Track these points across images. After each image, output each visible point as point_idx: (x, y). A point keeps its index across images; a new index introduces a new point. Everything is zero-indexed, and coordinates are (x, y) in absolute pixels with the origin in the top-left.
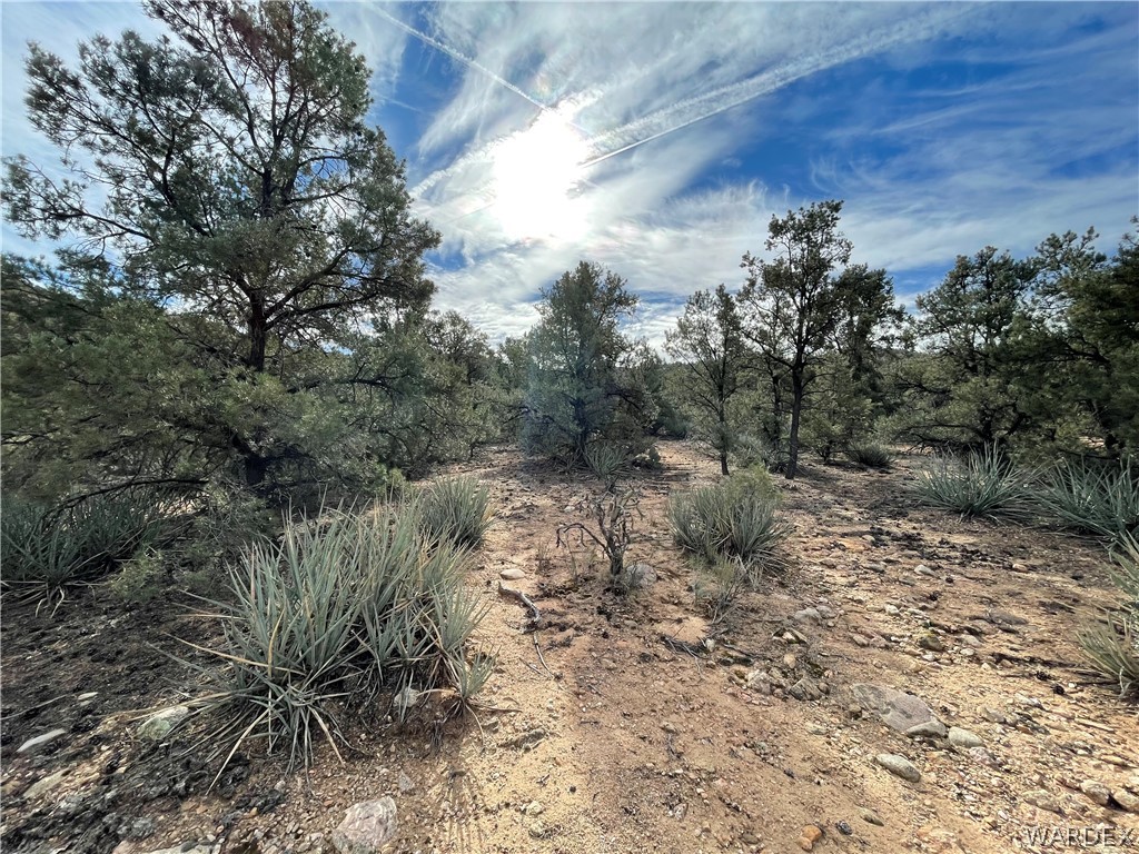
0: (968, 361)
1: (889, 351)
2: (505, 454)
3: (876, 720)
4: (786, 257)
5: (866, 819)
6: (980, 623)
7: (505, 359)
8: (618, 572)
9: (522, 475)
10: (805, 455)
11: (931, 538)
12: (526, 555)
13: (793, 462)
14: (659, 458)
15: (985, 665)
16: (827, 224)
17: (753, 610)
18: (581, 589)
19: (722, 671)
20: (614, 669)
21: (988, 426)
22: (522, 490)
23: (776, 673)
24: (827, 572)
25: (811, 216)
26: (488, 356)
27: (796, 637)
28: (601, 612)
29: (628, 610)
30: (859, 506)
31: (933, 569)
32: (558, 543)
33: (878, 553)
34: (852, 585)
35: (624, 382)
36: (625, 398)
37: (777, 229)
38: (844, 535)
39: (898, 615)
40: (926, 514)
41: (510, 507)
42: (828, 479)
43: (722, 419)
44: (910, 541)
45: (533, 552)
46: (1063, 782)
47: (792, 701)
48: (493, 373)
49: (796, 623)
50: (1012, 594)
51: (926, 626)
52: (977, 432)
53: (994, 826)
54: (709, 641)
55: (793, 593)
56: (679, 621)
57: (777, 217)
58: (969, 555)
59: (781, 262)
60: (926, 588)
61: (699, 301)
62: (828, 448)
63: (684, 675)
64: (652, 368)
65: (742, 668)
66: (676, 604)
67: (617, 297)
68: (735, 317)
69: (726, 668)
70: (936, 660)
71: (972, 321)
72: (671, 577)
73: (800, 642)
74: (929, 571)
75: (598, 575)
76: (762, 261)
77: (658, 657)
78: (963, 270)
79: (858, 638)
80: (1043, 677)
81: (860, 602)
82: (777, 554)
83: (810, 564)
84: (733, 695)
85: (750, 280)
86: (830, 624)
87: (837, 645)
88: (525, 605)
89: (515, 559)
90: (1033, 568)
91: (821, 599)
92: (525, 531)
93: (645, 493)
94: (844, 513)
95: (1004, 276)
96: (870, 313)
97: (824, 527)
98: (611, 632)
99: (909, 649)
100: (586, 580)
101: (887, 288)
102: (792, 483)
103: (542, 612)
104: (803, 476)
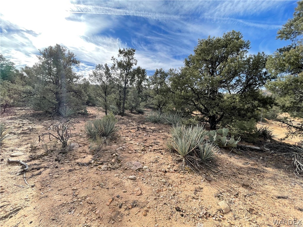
0: (157, 92)
1: (145, 88)
2: (24, 110)
3: (130, 169)
4: (123, 60)
5: (123, 192)
6: (153, 144)
7: (25, 74)
8: (65, 147)
9: (31, 118)
10: (126, 111)
11: (148, 128)
12: (26, 146)
13: (123, 113)
14: (87, 112)
15: (152, 152)
16: (132, 54)
17: (106, 150)
18: (49, 154)
19: (95, 168)
20: (58, 177)
21: (159, 105)
22: (30, 123)
23: (109, 165)
24: (127, 138)
25: (129, 51)
26: (15, 72)
27: (116, 155)
28: (56, 160)
29: (67, 158)
30: (136, 122)
31: (147, 134)
32: (39, 140)
33: (138, 132)
34: (131, 140)
35: (75, 88)
36: (76, 93)
37: (121, 52)
38: (132, 129)
39: (139, 145)
40: (148, 123)
41: (21, 130)
42: (130, 116)
43: (106, 101)
44: (144, 129)
45: (29, 145)
46: (159, 171)
47: (112, 170)
48: (18, 79)
49: (116, 151)
50: (159, 137)
51: (143, 147)
52: (158, 106)
53: (147, 183)
54: (92, 161)
55: (118, 144)
56: (84, 157)
57: (121, 49)
58: (154, 131)
59: (122, 61)
60: (145, 138)
61: (99, 67)
62: (132, 109)
63: (83, 172)
64: (86, 85)
65: (101, 166)
66: (84, 153)
67: (72, 60)
68: (109, 73)
69: (96, 167)
70: (144, 153)
71: (158, 83)
72: (84, 146)
73: (117, 155)
74: (146, 135)
75: (57, 149)
76: (117, 60)
77: (75, 169)
78: (157, 72)
79: (130, 152)
80: (160, 152)
81: (132, 143)
82: (115, 135)
83: (123, 136)
84: (97, 173)
85: (114, 64)
86: (125, 150)
87: (125, 154)
88: (22, 165)
89: (20, 149)
90: (163, 132)
91: (124, 144)
92: (27, 138)
93: (81, 122)
94: (133, 124)
95: (164, 75)
96: (142, 79)
97: (128, 128)
98: (59, 165)
99: (139, 152)
100: (52, 151)
101: (145, 73)
102: (123, 118)
103: (29, 166)
104: (126, 116)
